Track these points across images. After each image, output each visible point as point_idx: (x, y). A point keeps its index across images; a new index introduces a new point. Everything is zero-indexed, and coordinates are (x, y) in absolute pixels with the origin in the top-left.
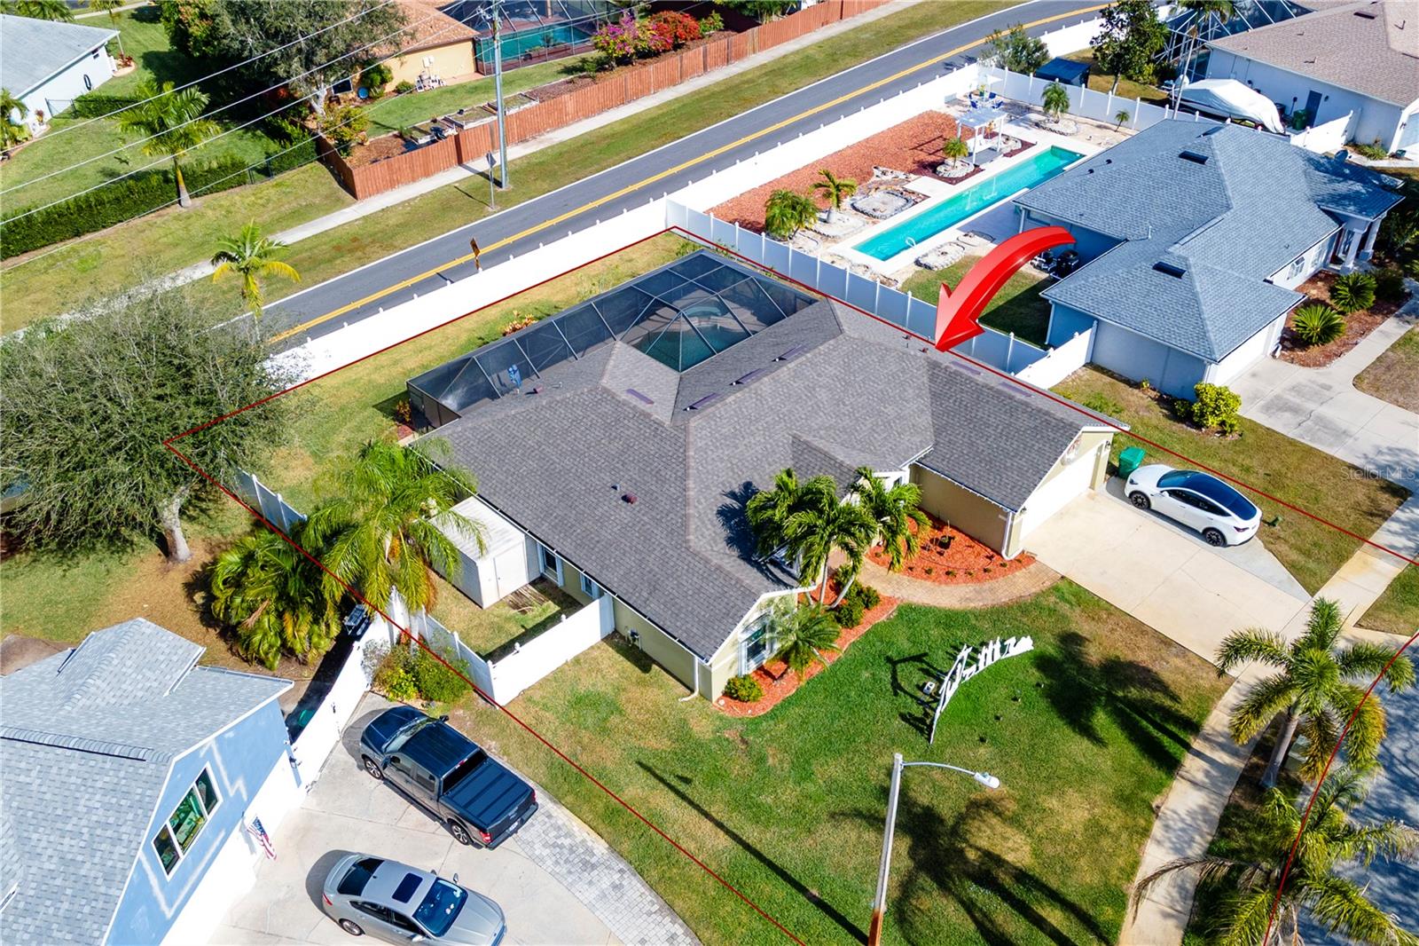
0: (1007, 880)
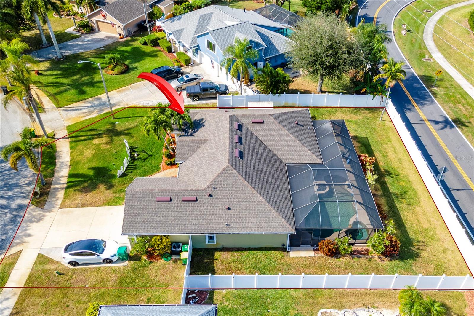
0: (95, 137)
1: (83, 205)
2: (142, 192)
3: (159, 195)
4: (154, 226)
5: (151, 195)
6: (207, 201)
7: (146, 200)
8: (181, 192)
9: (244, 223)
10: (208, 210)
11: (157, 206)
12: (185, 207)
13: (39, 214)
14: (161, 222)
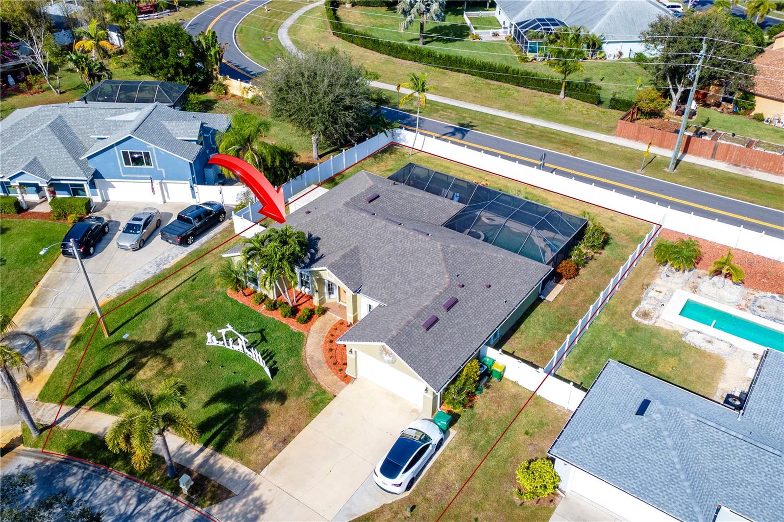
0: (130, 371)
1: (286, 441)
2: (401, 332)
3: (421, 321)
4: (453, 357)
5: (413, 328)
6: (465, 293)
7: (415, 337)
8: (435, 302)
9: (514, 290)
10: (477, 301)
11: (432, 335)
12: (456, 315)
13: (244, 505)
14: (455, 348)
